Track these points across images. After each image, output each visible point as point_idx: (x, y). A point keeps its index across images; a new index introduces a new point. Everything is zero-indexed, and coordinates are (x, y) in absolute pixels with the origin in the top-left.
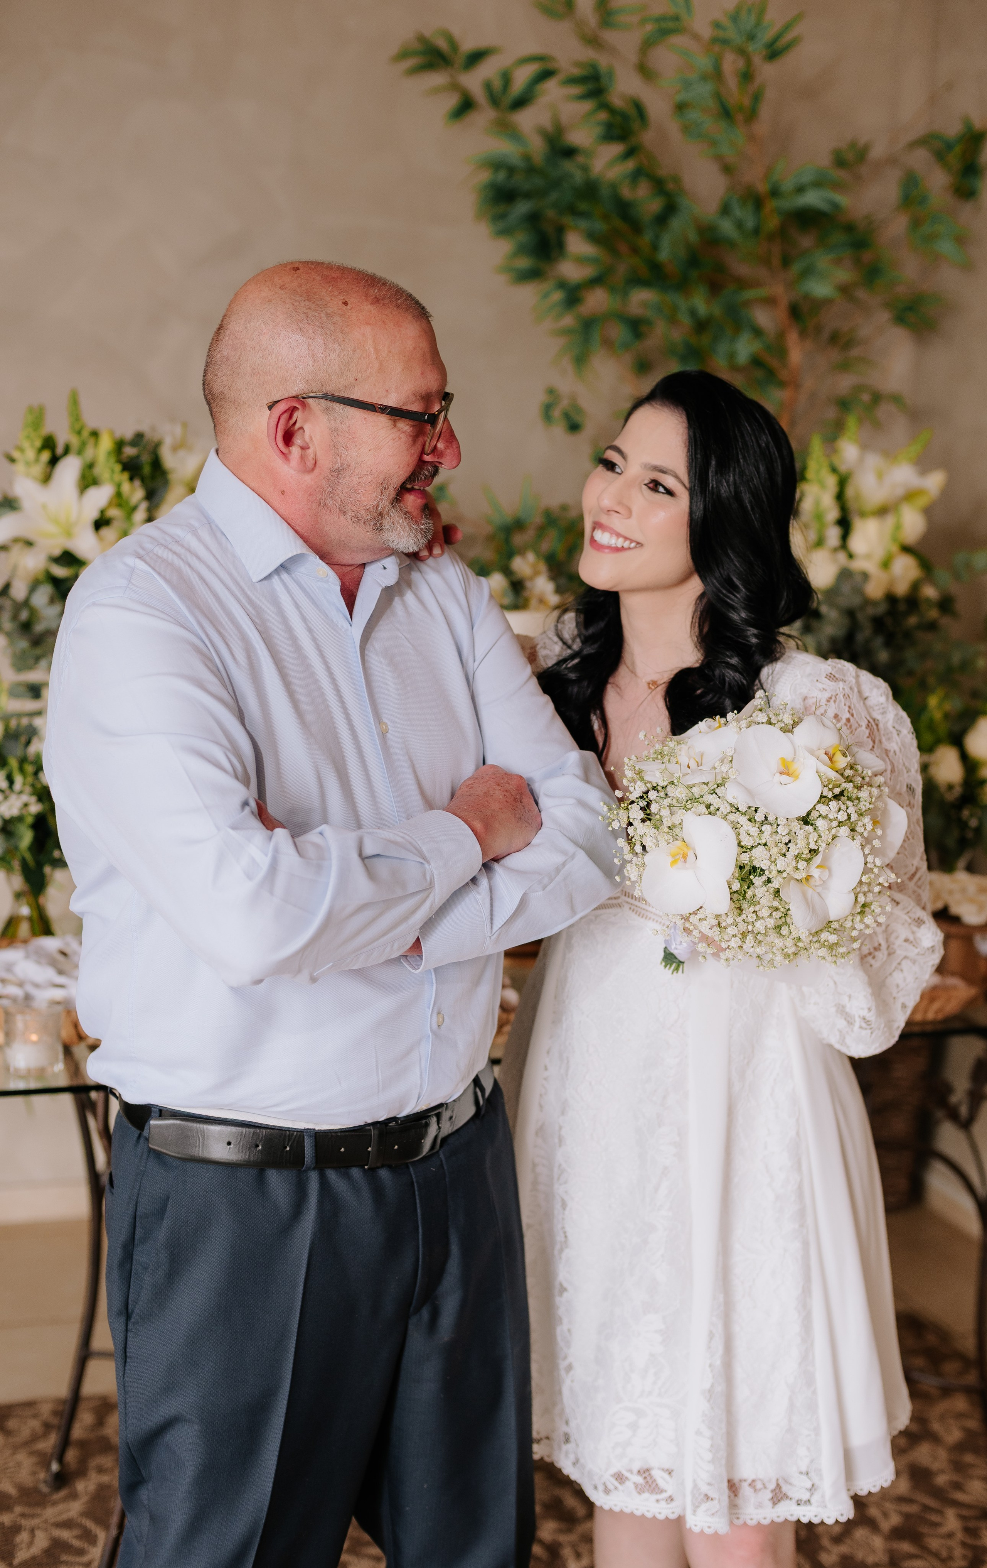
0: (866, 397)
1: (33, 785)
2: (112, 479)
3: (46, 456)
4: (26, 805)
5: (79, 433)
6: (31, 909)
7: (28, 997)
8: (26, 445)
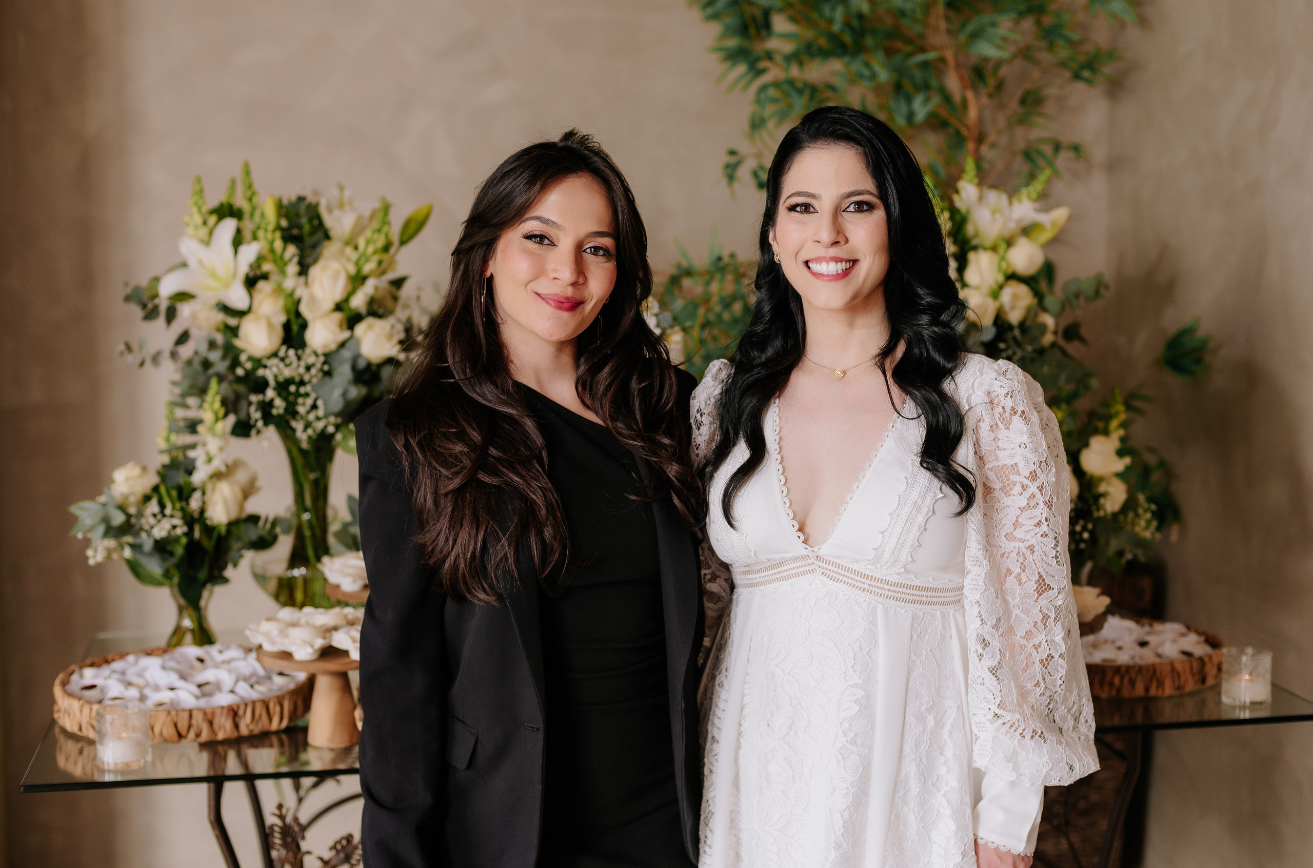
0: (1047, 150)
1: (182, 509)
2: (266, 238)
3: (213, 219)
4: (174, 527)
5: (250, 200)
6: (193, 621)
7: (143, 698)
8: (195, 210)
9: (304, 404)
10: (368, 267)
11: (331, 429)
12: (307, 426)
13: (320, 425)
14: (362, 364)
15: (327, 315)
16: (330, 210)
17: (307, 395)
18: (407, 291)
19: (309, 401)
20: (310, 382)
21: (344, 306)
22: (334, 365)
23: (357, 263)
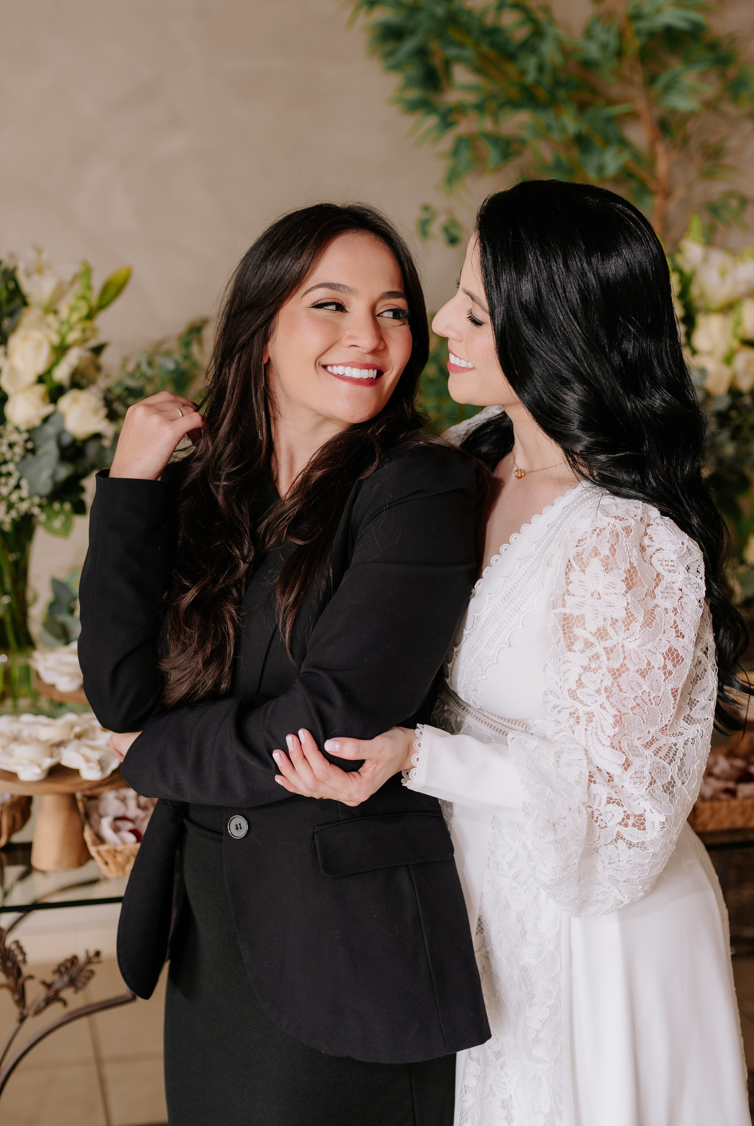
0: (733, 204)
9: (6, 484)
10: (73, 336)
11: (36, 511)
12: (10, 506)
13: (24, 507)
14: (66, 440)
15: (28, 388)
16: (28, 275)
17: (9, 474)
18: (107, 358)
19: (12, 482)
20: (12, 460)
21: (47, 378)
22: (38, 442)
23: (59, 332)
